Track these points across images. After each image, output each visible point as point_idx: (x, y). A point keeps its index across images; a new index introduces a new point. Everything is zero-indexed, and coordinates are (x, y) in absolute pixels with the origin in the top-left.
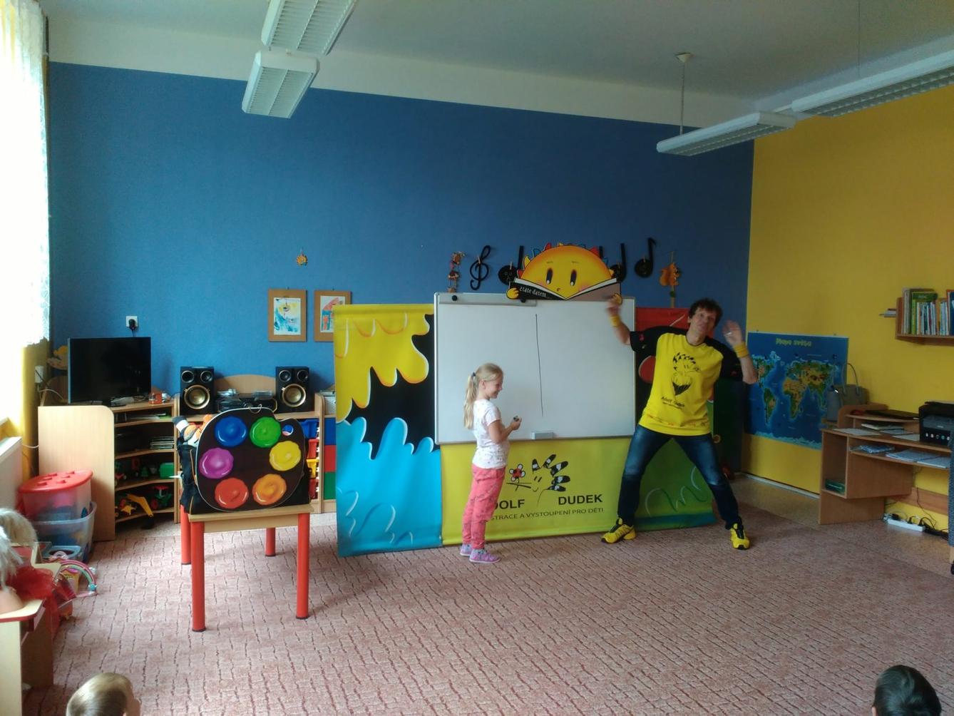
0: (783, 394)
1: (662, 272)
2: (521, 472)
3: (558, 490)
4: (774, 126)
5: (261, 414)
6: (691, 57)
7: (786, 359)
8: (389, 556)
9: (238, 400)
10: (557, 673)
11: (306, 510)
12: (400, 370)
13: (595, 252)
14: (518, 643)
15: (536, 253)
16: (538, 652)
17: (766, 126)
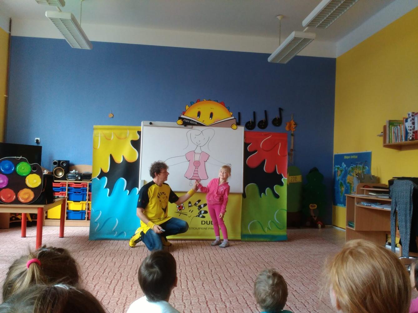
0: (347, 183)
1: (287, 124)
2: (182, 207)
3: (201, 217)
4: (304, 38)
5: (22, 160)
6: (284, 17)
7: (348, 166)
8: (112, 241)
9: (75, 174)
10: (116, 285)
11: (42, 206)
12: (124, 156)
13: (223, 104)
14: (117, 273)
15: (192, 104)
16: (121, 277)
17: (300, 39)
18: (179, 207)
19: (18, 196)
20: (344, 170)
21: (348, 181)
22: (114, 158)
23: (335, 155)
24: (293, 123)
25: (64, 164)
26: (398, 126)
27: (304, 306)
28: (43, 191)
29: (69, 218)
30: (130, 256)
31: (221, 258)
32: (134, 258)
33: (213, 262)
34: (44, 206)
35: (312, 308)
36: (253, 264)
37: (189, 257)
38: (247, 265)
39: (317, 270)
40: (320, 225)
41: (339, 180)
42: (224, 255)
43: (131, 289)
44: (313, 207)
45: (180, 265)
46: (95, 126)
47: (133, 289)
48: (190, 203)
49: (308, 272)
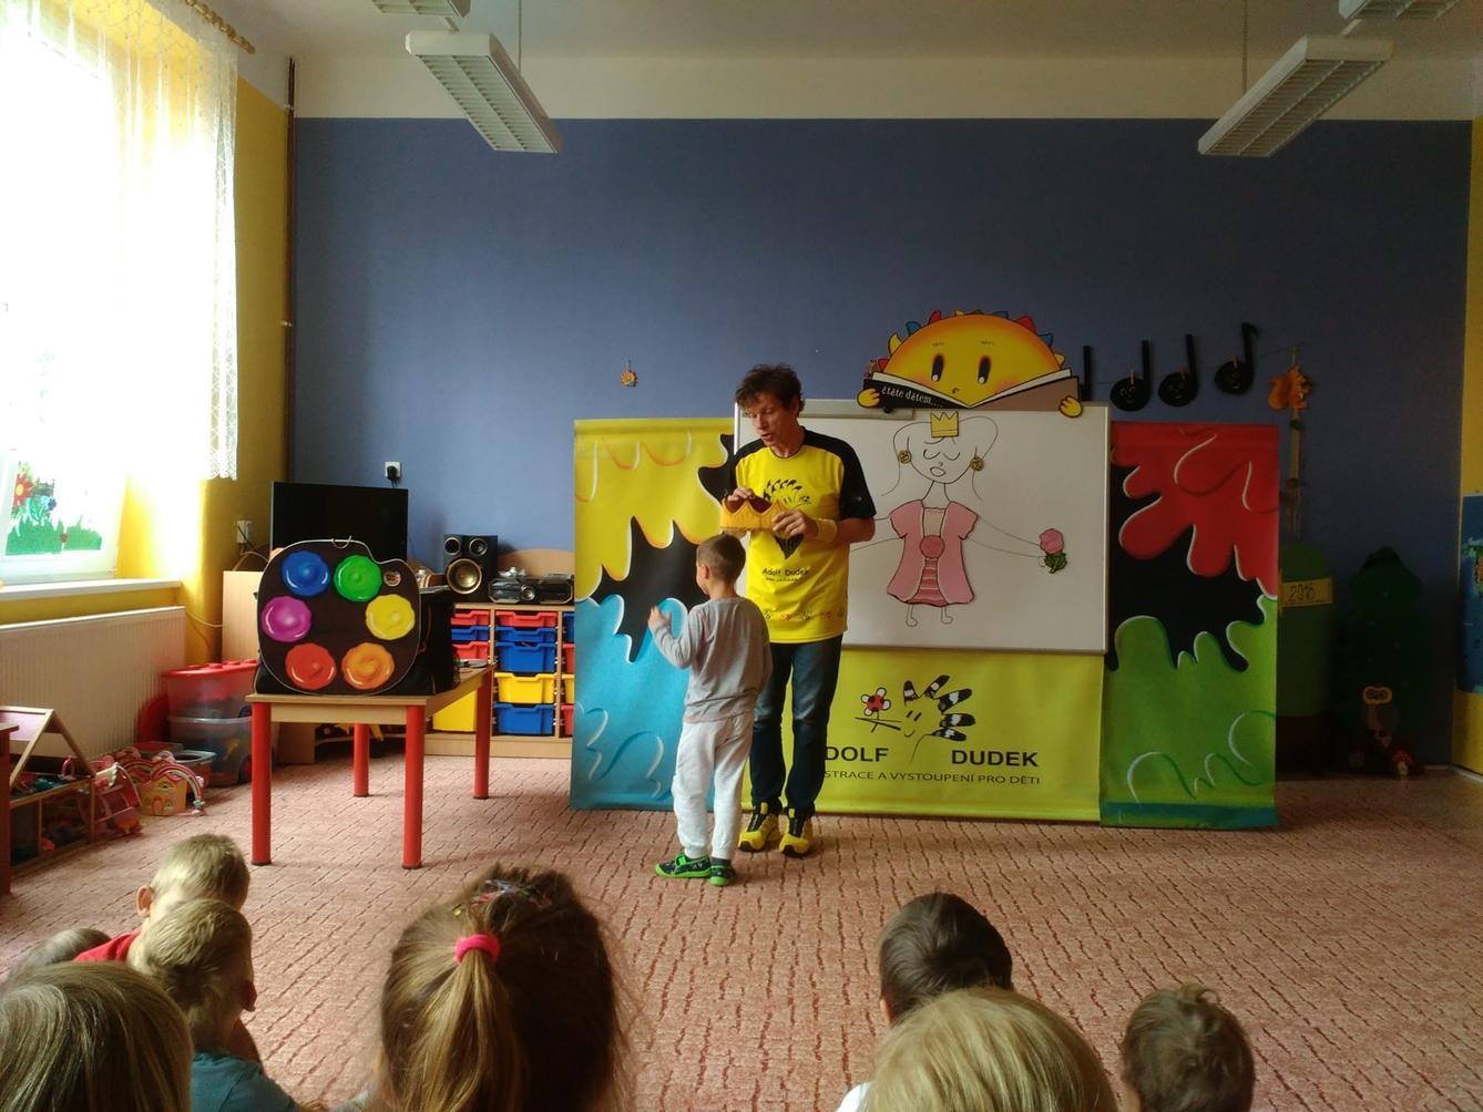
1: (1273, 384)
2: (882, 701)
3: (951, 738)
4: (1346, 62)
5: (353, 550)
8: (644, 815)
9: (517, 582)
10: (671, 979)
11: (420, 701)
12: (677, 522)
13: (1027, 323)
14: (669, 936)
15: (911, 329)
16: (683, 951)
17: (1327, 64)
18: (872, 699)
19: (343, 669)
22: (644, 530)
23: (1468, 500)
24: (1297, 379)
25: (480, 549)
27: (1353, 1094)
28: (424, 650)
29: (501, 730)
31: (1029, 890)
33: (1000, 906)
34: (428, 701)
35: (1385, 1103)
36: (1152, 920)
37: (911, 883)
38: (1127, 923)
39: (1398, 950)
40: (1402, 767)
42: (1038, 877)
43: (722, 998)
44: (1377, 697)
45: (882, 913)
46: (578, 423)
47: (725, 997)
48: (908, 686)
49: (1363, 955)
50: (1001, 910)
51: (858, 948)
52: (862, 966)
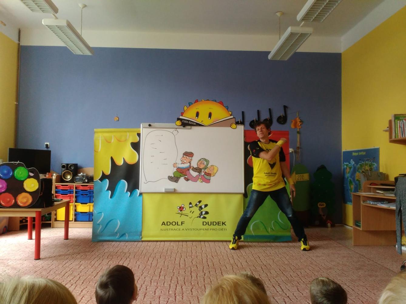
0: (356, 181)
1: (292, 122)
2: (183, 208)
3: (202, 218)
4: (301, 33)
5: (19, 165)
6: (283, 14)
7: (357, 163)
8: (114, 243)
9: (82, 177)
11: (40, 210)
12: (124, 158)
13: (221, 103)
15: (190, 104)
17: (297, 34)
18: (180, 208)
19: (17, 200)
20: (353, 167)
21: (356, 178)
22: (115, 160)
23: (344, 152)
24: (298, 120)
25: (72, 167)
26: (404, 120)
28: (41, 195)
29: (77, 220)
30: (127, 258)
31: (218, 260)
32: (130, 261)
33: (208, 265)
34: (42, 210)
36: (250, 267)
37: (185, 259)
40: (329, 225)
41: (348, 178)
42: (222, 257)
44: (322, 206)
45: (174, 268)
46: (95, 130)
48: (190, 204)
49: (307, 275)
50: (209, 266)
51: (164, 278)
52: (163, 283)
